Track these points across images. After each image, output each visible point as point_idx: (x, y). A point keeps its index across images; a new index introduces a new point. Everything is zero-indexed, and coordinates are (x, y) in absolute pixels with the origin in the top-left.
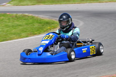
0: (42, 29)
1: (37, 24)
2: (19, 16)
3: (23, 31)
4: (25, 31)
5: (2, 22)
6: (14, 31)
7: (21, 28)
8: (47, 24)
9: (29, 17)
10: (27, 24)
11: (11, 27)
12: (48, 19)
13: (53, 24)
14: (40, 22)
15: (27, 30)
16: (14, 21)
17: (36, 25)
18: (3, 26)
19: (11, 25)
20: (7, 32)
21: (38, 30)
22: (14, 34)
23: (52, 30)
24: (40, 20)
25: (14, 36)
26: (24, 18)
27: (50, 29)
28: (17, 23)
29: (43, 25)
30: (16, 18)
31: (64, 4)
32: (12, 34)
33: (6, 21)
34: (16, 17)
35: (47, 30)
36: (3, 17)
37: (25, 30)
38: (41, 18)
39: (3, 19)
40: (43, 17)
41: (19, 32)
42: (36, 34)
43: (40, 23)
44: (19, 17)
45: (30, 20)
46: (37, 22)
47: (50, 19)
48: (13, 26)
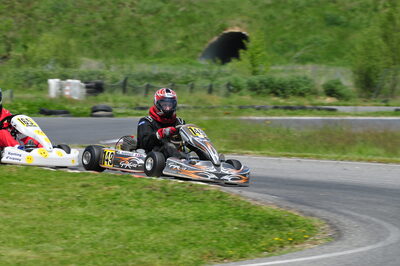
0: (251, 239)
1: (237, 222)
2: (173, 186)
3: (185, 240)
4: (194, 244)
5: (115, 204)
6: (152, 239)
7: (177, 229)
8: (272, 227)
9: (207, 192)
10: (199, 219)
11: (145, 225)
12: (275, 208)
13: (291, 225)
14: (246, 215)
15: (200, 238)
16: (154, 205)
17: (233, 225)
18: (116, 216)
19: (145, 218)
20: (130, 240)
21: (238, 244)
22: (154, 250)
23: (289, 247)
24: (248, 208)
25: (153, 256)
26: (191, 198)
27: (281, 243)
28: (164, 210)
29: (256, 228)
30: (163, 195)
31: (330, 159)
32: (145, 249)
33: (128, 201)
34: (163, 189)
35: (271, 245)
36: (117, 187)
37: (193, 239)
38: (248, 200)
39: (117, 194)
40: (255, 200)
41: (171, 244)
42: (229, 258)
43: (247, 219)
44: (175, 190)
45: (212, 206)
46: (236, 215)
47: (280, 206)
48: (150, 222)
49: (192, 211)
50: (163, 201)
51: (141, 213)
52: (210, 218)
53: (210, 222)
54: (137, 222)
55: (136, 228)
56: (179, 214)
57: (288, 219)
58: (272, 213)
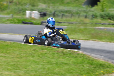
49: (72, 60)
50: (62, 56)
51: (54, 61)
52: (78, 63)
53: (79, 65)
54: (52, 64)
55: (51, 66)
56: (67, 62)
57: (107, 65)
58: (101, 62)
